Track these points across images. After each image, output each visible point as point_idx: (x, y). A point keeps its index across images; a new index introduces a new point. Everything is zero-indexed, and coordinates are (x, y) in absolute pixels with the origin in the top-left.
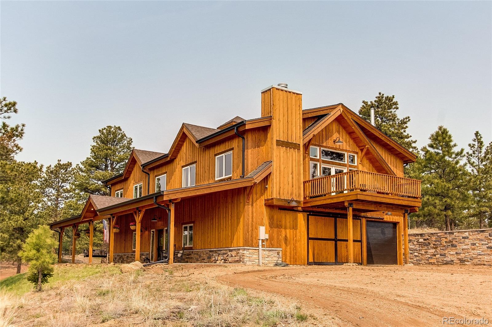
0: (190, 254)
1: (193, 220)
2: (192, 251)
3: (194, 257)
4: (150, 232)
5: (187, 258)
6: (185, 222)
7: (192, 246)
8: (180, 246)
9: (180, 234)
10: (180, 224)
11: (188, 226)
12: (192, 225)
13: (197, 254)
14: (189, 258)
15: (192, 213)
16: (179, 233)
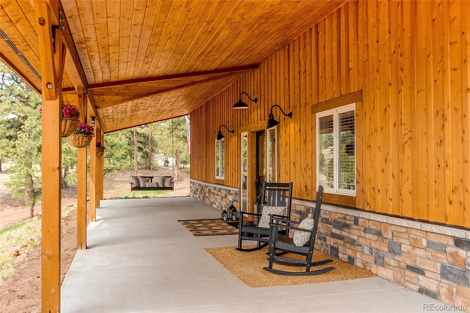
0: (347, 226)
1: (354, 88)
2: (356, 213)
3: (361, 241)
4: (239, 136)
5: (333, 235)
6: (322, 99)
7: (352, 193)
8: (309, 188)
9: (309, 144)
10: (309, 110)
11: (336, 113)
12: (351, 107)
13: (379, 234)
14: (341, 238)
15: (348, 61)
16: (305, 142)
